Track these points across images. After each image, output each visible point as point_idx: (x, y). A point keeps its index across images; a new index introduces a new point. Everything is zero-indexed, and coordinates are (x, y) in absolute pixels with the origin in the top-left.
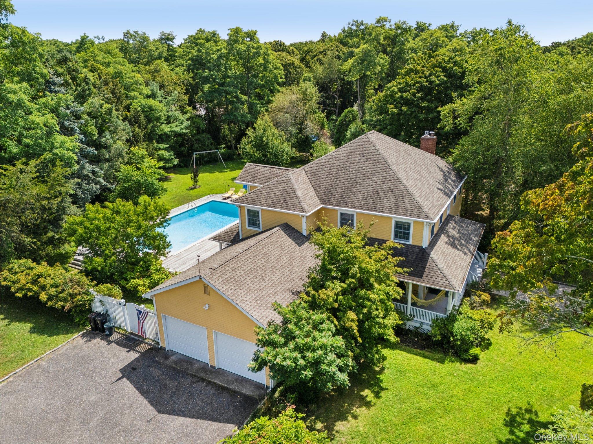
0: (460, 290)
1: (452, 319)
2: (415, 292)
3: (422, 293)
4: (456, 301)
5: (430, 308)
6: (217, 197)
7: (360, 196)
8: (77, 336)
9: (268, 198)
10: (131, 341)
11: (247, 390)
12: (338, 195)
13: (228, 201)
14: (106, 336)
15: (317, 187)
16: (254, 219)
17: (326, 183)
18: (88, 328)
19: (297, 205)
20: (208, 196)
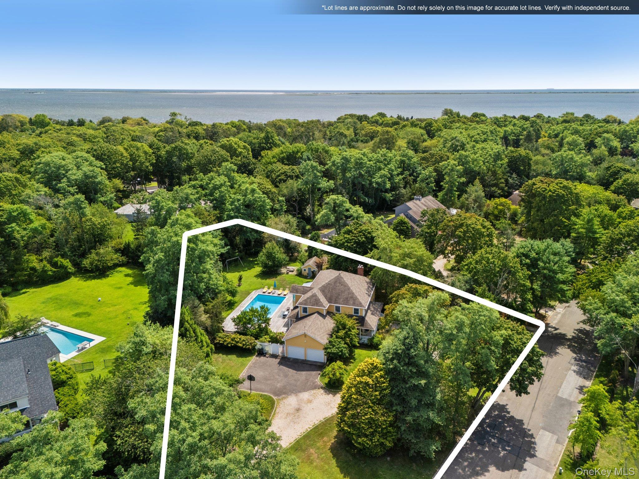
0: (375, 329)
1: (373, 338)
2: (362, 331)
3: (363, 331)
4: (374, 333)
5: (366, 335)
6: (260, 292)
7: (342, 300)
8: (254, 357)
9: (310, 303)
10: (274, 356)
11: (318, 364)
12: (334, 300)
13: (266, 294)
14: (265, 356)
15: (326, 297)
16: (305, 310)
17: (329, 295)
18: (257, 354)
19: (322, 305)
20: (254, 291)
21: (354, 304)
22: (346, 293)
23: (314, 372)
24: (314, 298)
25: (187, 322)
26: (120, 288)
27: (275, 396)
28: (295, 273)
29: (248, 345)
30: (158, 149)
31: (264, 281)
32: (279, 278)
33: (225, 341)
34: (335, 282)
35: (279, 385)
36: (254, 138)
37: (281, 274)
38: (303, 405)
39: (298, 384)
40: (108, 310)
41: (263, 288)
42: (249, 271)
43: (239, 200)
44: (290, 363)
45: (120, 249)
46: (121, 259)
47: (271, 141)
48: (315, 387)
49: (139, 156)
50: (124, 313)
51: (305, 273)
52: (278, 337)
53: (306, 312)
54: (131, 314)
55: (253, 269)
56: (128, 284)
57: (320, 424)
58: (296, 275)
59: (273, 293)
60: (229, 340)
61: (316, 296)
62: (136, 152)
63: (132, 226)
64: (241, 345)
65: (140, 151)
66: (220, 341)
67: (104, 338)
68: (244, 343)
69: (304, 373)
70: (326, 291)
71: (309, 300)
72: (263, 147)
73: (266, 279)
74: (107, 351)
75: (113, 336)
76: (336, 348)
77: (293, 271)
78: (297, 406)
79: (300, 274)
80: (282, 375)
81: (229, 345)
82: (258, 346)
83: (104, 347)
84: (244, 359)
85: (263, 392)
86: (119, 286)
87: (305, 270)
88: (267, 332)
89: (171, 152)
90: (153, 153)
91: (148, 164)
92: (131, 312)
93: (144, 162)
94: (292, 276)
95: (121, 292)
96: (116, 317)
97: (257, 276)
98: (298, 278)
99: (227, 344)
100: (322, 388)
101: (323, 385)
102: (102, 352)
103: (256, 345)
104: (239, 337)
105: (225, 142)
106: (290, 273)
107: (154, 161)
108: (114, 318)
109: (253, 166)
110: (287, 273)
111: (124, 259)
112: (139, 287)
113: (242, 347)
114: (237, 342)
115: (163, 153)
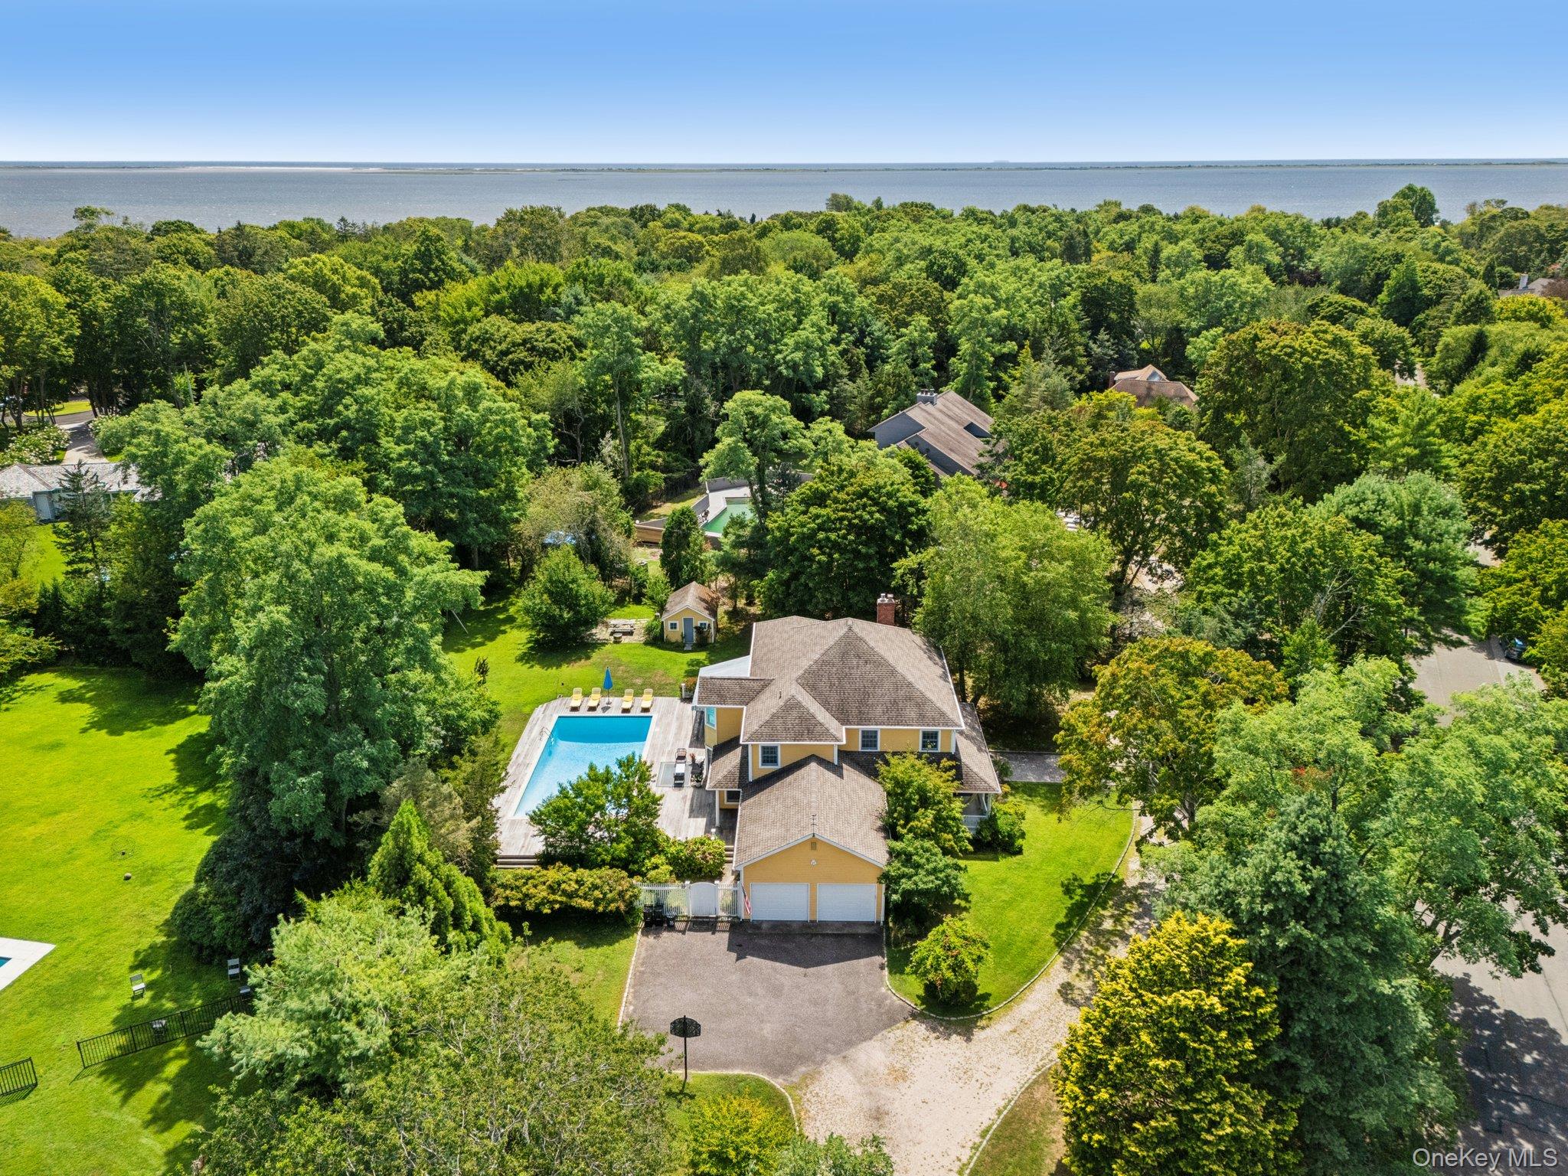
1: (994, 818)
6: (558, 709)
7: (879, 709)
8: (638, 936)
9: (786, 730)
10: (703, 924)
11: (861, 930)
12: (855, 711)
13: (583, 712)
14: (671, 928)
15: (825, 704)
16: (769, 755)
17: (834, 699)
18: (641, 924)
19: (826, 734)
20: (540, 710)
21: (922, 718)
22: (887, 684)
23: (863, 961)
24: (795, 713)
25: (421, 859)
26: (55, 746)
27: (775, 1075)
28: (639, 638)
29: (613, 900)
30: (84, 292)
31: (553, 671)
32: (596, 656)
33: (527, 896)
34: (844, 655)
35: (768, 1030)
36: (386, 258)
37: (597, 645)
38: (887, 1093)
39: (830, 1014)
40: (30, 832)
41: (570, 695)
42: (489, 644)
43: (426, 424)
44: (764, 942)
45: (25, 614)
46: (34, 645)
47: (437, 263)
48: (890, 1020)
49: (25, 317)
50: (97, 836)
51: (674, 635)
52: (698, 856)
53: (774, 761)
54: (127, 839)
55: (500, 638)
56: (84, 731)
57: (980, 1161)
58: (646, 643)
59: (605, 709)
60: (542, 893)
61: (798, 705)
62: (12, 304)
63: (57, 532)
64: (588, 904)
65: (26, 301)
66: (507, 898)
67: (46, 948)
68: (597, 894)
69: (829, 968)
70: (823, 685)
71: (778, 722)
72: (416, 280)
73: (559, 666)
74: (75, 999)
75: (82, 934)
76: (929, 873)
77: (630, 633)
78: (867, 1103)
79: (657, 639)
80: (760, 991)
81: (546, 910)
82: (646, 898)
83: (56, 981)
84: (605, 949)
85: (726, 1066)
86: (47, 739)
87: (674, 626)
88: (655, 845)
89: (127, 301)
90: (69, 306)
91: (56, 341)
92: (123, 831)
93: (43, 336)
94: (632, 646)
95: (60, 763)
96: (71, 855)
97: (524, 658)
98: (655, 652)
99: (537, 906)
100: (914, 1016)
101: (914, 1004)
102: (54, 1006)
103: (636, 897)
104: (573, 876)
105: (303, 267)
106: (625, 640)
107: (78, 332)
108: (65, 861)
109: (413, 329)
110: (617, 641)
111: (46, 644)
112: (127, 734)
113: (595, 910)
114: (571, 895)
115: (100, 303)
